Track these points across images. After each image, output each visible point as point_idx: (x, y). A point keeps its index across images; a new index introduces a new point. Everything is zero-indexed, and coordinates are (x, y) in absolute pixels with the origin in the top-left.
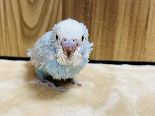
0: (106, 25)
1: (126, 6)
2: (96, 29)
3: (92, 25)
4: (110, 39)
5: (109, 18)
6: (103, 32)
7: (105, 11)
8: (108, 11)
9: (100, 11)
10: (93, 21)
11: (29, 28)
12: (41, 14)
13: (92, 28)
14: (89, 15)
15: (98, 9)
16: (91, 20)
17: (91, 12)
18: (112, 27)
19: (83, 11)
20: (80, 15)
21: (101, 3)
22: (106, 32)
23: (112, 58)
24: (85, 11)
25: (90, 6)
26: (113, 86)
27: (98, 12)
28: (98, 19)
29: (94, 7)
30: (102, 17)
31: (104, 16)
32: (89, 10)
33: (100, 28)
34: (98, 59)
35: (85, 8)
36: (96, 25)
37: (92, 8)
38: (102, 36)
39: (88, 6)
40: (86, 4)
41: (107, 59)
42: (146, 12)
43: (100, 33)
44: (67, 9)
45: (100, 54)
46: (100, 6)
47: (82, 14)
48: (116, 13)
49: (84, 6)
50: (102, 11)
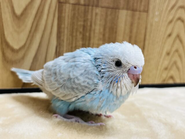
1: (126, 25)
5: (109, 38)
7: (104, 30)
9: (100, 29)
11: (13, 50)
14: (87, 34)
15: (97, 27)
16: (90, 40)
17: (90, 30)
19: (81, 30)
20: (78, 34)
21: (101, 20)
24: (84, 29)
25: (89, 24)
27: (97, 31)
28: (97, 38)
29: (93, 25)
30: (101, 36)
31: (104, 35)
32: (88, 28)
35: (84, 27)
37: (91, 26)
39: (87, 23)
40: (84, 21)
42: (143, 32)
44: (63, 26)
46: (100, 25)
47: (80, 33)
48: (116, 32)
49: (82, 23)
50: (102, 30)
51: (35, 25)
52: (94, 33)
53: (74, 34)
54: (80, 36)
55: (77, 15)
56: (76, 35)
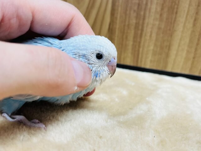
0: (163, 26)
2: (149, 30)
3: (145, 25)
4: (165, 44)
5: (167, 19)
6: (158, 34)
7: (162, 9)
8: (166, 10)
9: (156, 9)
10: (146, 21)
12: (88, 8)
13: (145, 29)
14: (142, 13)
15: (154, 6)
16: (144, 19)
17: (145, 9)
18: (170, 30)
19: (136, 8)
20: (132, 12)
22: (161, 35)
23: (166, 67)
24: (138, 8)
25: (144, 2)
26: (147, 98)
27: (153, 10)
28: (152, 18)
29: (149, 4)
30: (158, 16)
31: (161, 15)
32: (143, 7)
33: (155, 30)
34: (148, 67)
35: (139, 5)
36: (150, 26)
37: (147, 4)
38: (157, 40)
39: (142, 2)
41: (160, 68)
43: (154, 35)
44: (117, 4)
45: (151, 61)
46: (157, 3)
47: (134, 11)
48: (176, 13)
49: (137, 1)
50: (159, 9)
52: (150, 12)
53: (128, 12)
54: (133, 15)
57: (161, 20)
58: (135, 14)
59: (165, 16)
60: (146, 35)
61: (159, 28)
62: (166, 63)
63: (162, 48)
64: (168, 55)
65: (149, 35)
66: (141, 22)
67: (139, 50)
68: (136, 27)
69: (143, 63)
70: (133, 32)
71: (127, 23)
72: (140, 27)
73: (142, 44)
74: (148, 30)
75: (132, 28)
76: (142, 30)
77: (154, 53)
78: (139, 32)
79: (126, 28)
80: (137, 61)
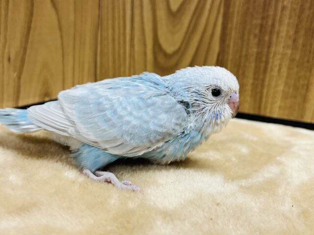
0: (297, 57)
2: (277, 63)
3: (272, 55)
4: (302, 82)
5: (304, 46)
6: (290, 68)
7: (297, 32)
8: (302, 33)
9: (288, 31)
10: (273, 49)
12: (187, 33)
13: (271, 61)
14: (267, 38)
15: (284, 29)
16: (269, 47)
17: (271, 33)
18: (308, 61)
19: (257, 31)
20: (252, 37)
21: (290, 18)
22: (295, 70)
24: (261, 31)
25: (270, 23)
26: (278, 158)
27: (283, 34)
28: (282, 45)
29: (277, 25)
30: (290, 42)
31: (295, 41)
32: (269, 29)
33: (286, 63)
34: (276, 115)
35: (262, 26)
36: (278, 57)
37: (273, 25)
38: (288, 77)
39: (267, 22)
40: (263, 18)
41: (293, 118)
43: (284, 70)
44: (229, 26)
45: (280, 107)
46: (289, 24)
47: (255, 36)
49: (259, 22)
50: (292, 32)
51: (193, 24)
52: (278, 36)
53: (246, 37)
54: (254, 41)
55: (251, 10)
56: (249, 39)
57: (294, 47)
58: (256, 40)
59: (301, 41)
60: (272, 70)
61: (292, 60)
62: (303, 110)
63: (296, 88)
64: (305, 99)
65: (276, 69)
66: (265, 51)
67: (261, 92)
68: (258, 59)
69: (268, 110)
70: (253, 65)
71: (244, 53)
72: (264, 59)
73: (266, 83)
74: (275, 62)
75: (253, 59)
76: (267, 63)
77: (285, 96)
78: (263, 65)
79: (243, 60)
80: (260, 108)
